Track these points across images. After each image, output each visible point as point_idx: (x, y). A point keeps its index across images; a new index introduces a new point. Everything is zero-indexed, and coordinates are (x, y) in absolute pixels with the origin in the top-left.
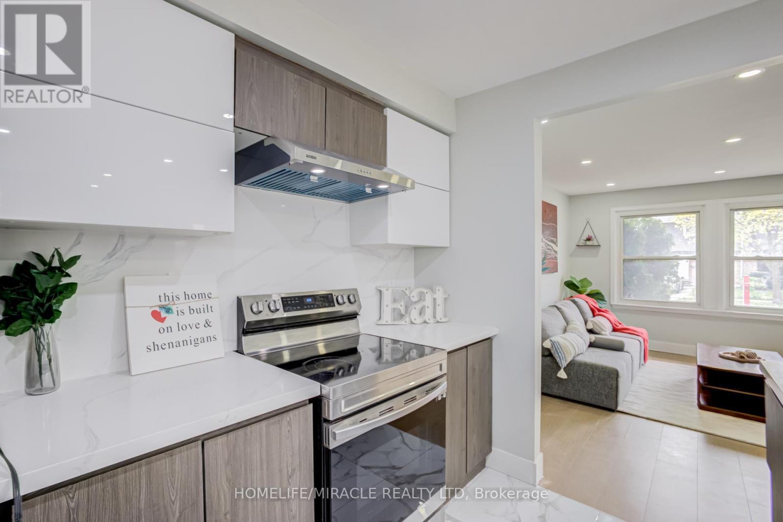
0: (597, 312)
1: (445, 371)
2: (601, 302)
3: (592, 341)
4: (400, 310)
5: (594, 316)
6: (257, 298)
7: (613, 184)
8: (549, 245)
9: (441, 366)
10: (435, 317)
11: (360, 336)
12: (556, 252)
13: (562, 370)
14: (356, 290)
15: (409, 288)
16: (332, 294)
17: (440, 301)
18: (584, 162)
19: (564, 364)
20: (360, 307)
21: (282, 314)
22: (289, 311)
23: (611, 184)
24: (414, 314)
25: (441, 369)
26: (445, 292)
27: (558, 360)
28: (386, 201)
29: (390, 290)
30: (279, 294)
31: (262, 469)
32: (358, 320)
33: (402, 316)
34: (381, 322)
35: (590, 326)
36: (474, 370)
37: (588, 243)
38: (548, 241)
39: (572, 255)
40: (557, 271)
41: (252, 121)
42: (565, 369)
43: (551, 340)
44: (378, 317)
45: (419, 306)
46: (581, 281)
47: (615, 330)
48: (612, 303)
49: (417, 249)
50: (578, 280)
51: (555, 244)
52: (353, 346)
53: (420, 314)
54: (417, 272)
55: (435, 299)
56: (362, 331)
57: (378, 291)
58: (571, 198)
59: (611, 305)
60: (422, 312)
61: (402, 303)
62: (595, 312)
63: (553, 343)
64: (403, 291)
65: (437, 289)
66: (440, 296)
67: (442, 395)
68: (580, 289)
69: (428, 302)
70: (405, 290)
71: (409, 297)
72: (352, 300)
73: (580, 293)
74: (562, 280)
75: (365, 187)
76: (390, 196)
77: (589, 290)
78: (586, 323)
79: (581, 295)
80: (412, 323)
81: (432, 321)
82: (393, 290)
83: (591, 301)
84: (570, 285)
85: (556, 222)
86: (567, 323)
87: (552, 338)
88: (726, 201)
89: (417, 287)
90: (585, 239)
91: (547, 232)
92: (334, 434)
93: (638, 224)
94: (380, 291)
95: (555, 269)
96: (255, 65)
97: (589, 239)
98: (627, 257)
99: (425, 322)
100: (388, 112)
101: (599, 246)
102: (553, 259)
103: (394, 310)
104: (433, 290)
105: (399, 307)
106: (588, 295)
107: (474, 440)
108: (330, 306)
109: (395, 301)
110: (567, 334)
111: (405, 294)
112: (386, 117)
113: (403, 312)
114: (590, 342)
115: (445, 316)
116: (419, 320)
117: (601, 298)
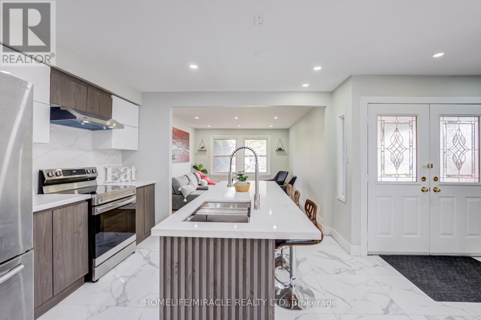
0: (203, 178)
1: (135, 193)
2: (206, 174)
3: (198, 188)
4: (115, 176)
5: (202, 179)
6: (51, 171)
7: (210, 126)
8: (185, 150)
9: (134, 191)
10: (131, 178)
11: (98, 187)
12: (189, 153)
13: (185, 199)
14: (96, 167)
15: (120, 167)
16: (84, 169)
17: (134, 172)
18: (196, 118)
19: (186, 196)
20: (97, 174)
21: (62, 177)
22: (65, 176)
23: (209, 126)
24: (122, 177)
25: (134, 192)
26: (136, 169)
27: (184, 195)
28: (111, 132)
29: (111, 168)
30: (61, 169)
31: (71, 221)
32: (96, 180)
33: (116, 179)
34: (106, 182)
35: (200, 183)
36: (147, 195)
37: (202, 149)
38: (185, 148)
39: (196, 154)
40: (189, 161)
41: (57, 101)
42: (186, 198)
43: (181, 188)
44: (105, 180)
45: (124, 174)
46: (199, 165)
47: (209, 184)
48: (211, 174)
49: (123, 151)
50: (198, 165)
51: (188, 149)
52: (94, 191)
53: (125, 178)
54: (123, 161)
55: (131, 171)
56: (98, 185)
57: (105, 169)
58: (196, 130)
59: (210, 175)
60: (126, 177)
61: (117, 173)
62: (202, 177)
63: (182, 189)
64: (117, 168)
65: (132, 167)
66: (133, 170)
67: (134, 202)
68: (198, 169)
69: (128, 172)
70: (118, 168)
71: (120, 171)
72: (94, 171)
73: (198, 170)
74: (192, 165)
75: (103, 127)
76: (113, 130)
77: (202, 169)
78: (198, 181)
79: (199, 171)
80: (121, 181)
81: (130, 180)
82: (112, 168)
83: (202, 173)
84: (195, 167)
85: (189, 140)
86: (190, 181)
87: (182, 187)
88: (243, 136)
89: (123, 166)
90: (201, 147)
91: (185, 145)
92: (97, 210)
93: (220, 142)
94: (106, 169)
95: (188, 160)
96: (59, 79)
97: (202, 148)
98: (215, 155)
99: (127, 181)
100: (113, 97)
101: (206, 151)
102: (187, 156)
103: (113, 176)
104: (130, 168)
105: (115, 175)
106: (201, 171)
107: (147, 222)
108: (84, 174)
109: (113, 173)
110: (188, 185)
111: (118, 169)
112: (112, 99)
113: (117, 177)
114: (197, 188)
115: (136, 178)
116: (124, 180)
117: (206, 172)
